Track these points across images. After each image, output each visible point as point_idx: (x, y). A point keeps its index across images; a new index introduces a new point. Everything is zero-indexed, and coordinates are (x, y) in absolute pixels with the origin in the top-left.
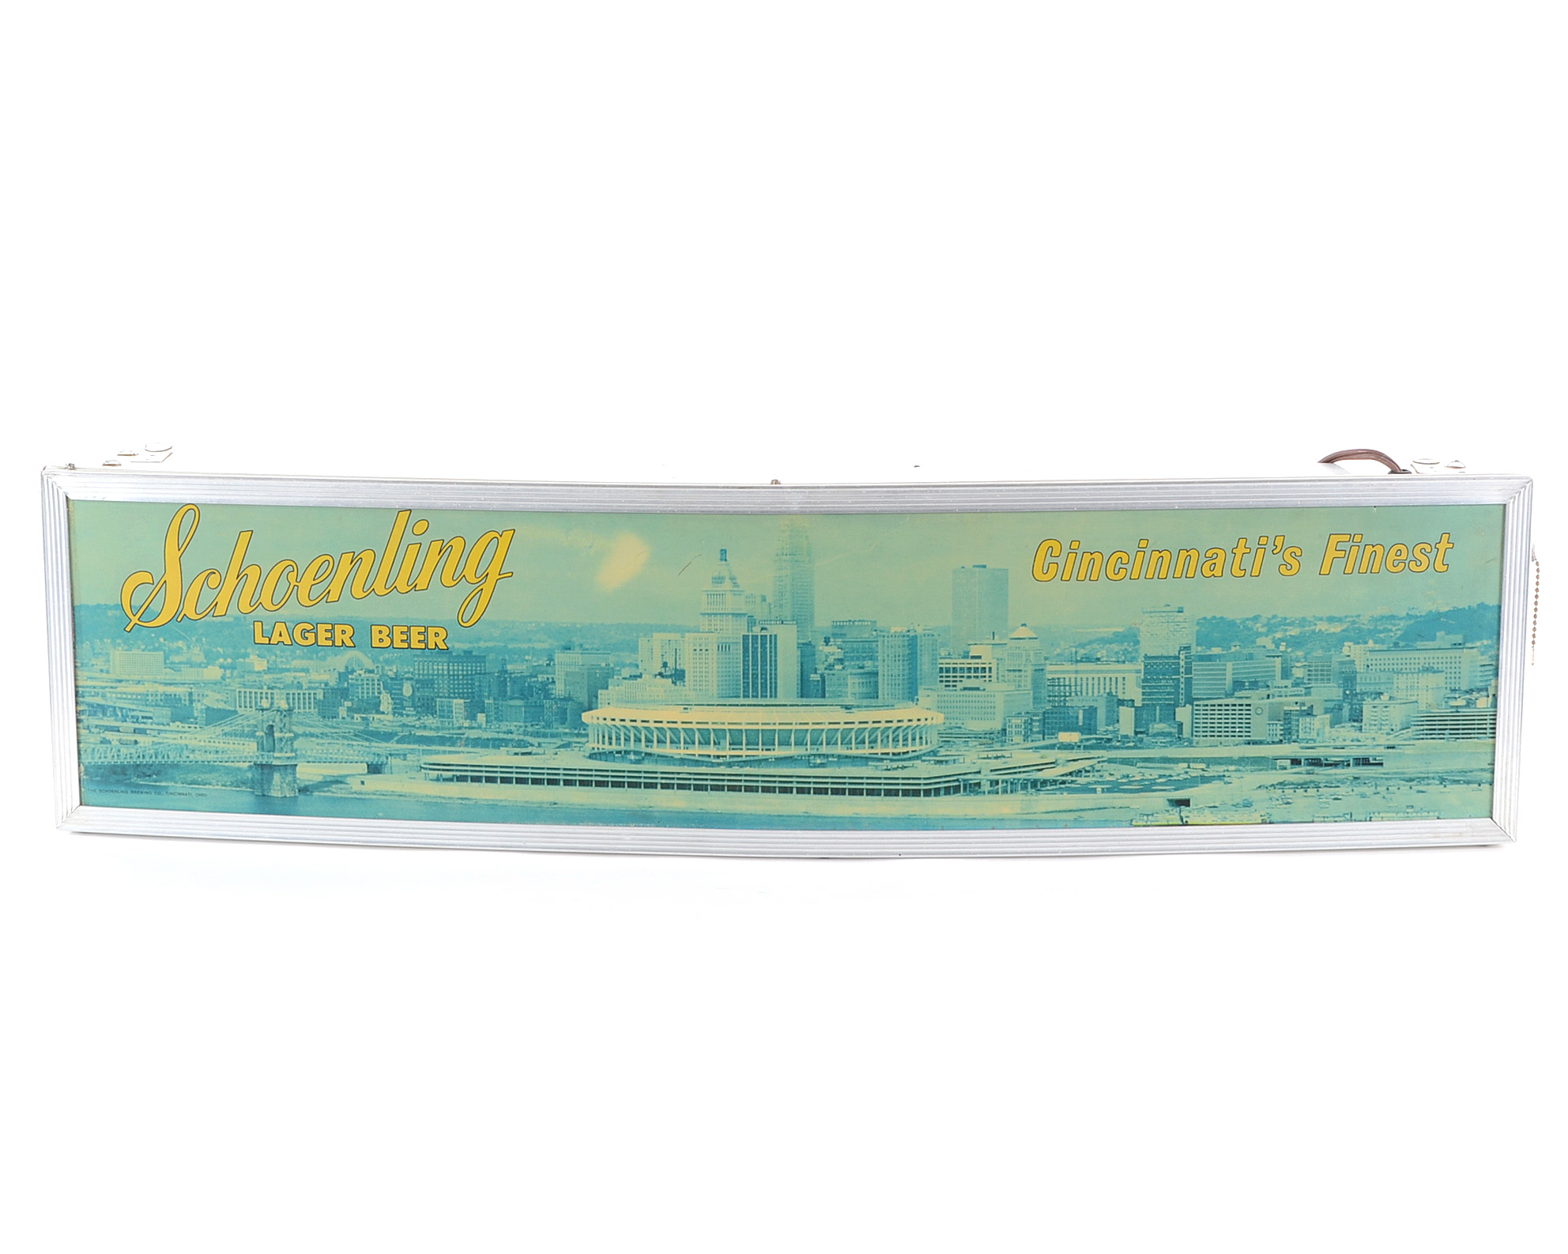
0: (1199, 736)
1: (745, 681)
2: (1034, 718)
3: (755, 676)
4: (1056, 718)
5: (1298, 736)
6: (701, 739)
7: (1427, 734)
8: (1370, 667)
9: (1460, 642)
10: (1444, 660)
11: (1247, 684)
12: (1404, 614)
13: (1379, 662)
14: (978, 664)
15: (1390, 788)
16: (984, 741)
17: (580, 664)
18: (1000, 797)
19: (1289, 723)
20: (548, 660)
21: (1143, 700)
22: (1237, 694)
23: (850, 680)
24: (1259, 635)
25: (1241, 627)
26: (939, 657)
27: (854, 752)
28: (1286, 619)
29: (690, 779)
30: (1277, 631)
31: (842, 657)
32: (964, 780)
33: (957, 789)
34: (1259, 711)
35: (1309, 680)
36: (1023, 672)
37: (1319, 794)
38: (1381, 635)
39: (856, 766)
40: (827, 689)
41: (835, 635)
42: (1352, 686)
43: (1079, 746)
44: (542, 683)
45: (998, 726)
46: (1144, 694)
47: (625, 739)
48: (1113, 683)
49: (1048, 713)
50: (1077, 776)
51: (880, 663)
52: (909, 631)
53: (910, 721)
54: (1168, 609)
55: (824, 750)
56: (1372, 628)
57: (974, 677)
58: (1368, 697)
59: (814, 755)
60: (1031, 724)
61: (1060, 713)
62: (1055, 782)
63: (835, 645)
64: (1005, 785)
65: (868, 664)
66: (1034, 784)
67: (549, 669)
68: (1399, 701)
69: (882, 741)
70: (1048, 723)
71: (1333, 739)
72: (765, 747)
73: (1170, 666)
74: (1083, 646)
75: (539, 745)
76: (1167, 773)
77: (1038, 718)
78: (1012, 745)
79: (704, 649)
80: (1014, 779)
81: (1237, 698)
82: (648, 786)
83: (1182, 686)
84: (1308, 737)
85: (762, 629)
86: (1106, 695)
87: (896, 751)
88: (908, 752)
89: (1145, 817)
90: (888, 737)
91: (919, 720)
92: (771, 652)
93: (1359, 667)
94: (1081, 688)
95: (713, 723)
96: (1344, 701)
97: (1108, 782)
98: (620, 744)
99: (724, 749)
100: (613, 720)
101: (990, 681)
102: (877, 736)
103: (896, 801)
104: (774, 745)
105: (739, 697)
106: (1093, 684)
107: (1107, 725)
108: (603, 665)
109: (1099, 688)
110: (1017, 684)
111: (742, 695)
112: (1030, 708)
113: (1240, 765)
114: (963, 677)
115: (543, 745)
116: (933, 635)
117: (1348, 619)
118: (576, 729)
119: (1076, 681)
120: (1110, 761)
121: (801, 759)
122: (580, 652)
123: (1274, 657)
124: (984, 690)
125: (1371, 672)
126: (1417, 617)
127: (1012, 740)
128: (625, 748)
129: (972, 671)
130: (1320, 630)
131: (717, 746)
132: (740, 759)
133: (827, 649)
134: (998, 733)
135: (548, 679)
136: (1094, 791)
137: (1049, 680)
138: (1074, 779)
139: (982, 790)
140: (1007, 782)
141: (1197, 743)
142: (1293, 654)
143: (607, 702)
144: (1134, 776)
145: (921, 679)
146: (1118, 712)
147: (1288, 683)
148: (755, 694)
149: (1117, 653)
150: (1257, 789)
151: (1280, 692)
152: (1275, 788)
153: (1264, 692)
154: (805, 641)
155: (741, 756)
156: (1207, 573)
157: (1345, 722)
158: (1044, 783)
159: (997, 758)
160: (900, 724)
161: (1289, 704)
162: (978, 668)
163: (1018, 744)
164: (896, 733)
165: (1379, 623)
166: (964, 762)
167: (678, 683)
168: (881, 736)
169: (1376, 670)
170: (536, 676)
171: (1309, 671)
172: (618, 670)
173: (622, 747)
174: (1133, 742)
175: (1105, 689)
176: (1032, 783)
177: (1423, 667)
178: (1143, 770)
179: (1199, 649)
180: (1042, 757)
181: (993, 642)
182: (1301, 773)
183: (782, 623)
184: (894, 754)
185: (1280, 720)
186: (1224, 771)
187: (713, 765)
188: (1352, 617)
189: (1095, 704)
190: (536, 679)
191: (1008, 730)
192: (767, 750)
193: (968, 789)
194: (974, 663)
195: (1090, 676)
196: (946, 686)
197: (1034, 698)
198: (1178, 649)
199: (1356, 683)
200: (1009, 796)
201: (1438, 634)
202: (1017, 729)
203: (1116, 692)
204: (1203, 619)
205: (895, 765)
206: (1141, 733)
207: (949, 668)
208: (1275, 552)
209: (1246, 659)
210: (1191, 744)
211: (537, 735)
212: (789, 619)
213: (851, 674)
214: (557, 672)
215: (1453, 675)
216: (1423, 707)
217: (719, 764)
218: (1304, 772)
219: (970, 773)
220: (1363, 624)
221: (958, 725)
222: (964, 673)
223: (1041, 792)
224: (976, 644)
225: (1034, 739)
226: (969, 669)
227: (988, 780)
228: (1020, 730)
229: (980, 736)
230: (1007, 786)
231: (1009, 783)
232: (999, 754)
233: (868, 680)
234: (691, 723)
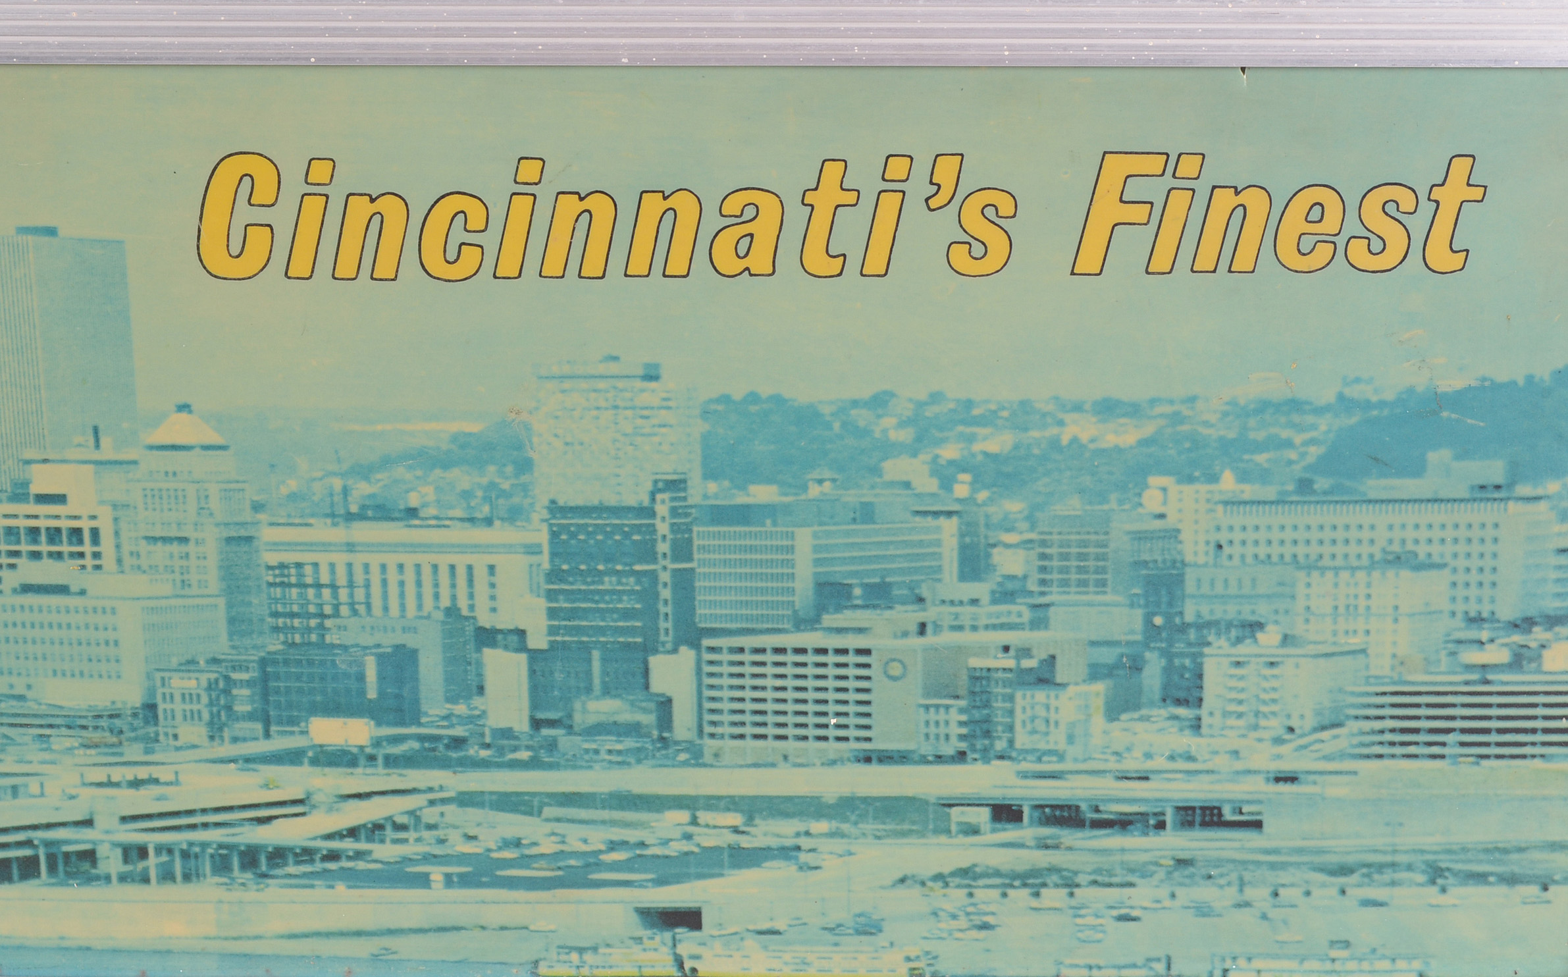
0: (722, 736)
2: (235, 676)
4: (298, 677)
5: (1011, 742)
7: (1392, 744)
8: (1227, 550)
9: (1499, 480)
10: (1449, 534)
11: (857, 591)
12: (1328, 396)
13: (1251, 536)
14: (57, 517)
15: (1281, 891)
16: (96, 736)
18: (154, 891)
19: (987, 705)
21: (552, 631)
22: (829, 620)
24: (889, 449)
25: (837, 426)
28: (969, 404)
30: (944, 440)
32: (48, 844)
33: (29, 868)
34: (896, 670)
35: (1043, 582)
36: (192, 544)
37: (1073, 902)
38: (1261, 458)
42: (1170, 604)
43: (372, 758)
45: (131, 696)
46: (552, 613)
48: (462, 580)
49: (275, 662)
50: (370, 839)
54: (613, 368)
56: (1231, 435)
57: (51, 555)
58: (1218, 634)
60: (227, 692)
61: (311, 663)
62: (307, 854)
64: (165, 858)
66: (250, 857)
68: (1311, 649)
70: (277, 691)
71: (1116, 753)
73: (627, 535)
74: (364, 471)
76: (632, 836)
77: (245, 676)
78: (178, 749)
80: (191, 844)
81: (830, 630)
83: (666, 593)
84: (1042, 746)
86: (440, 616)
89: (574, 956)
93: (1194, 548)
94: (368, 595)
96: (1147, 646)
97: (462, 858)
101: (97, 567)
106: (402, 584)
107: (449, 700)
109: (419, 596)
110: (178, 577)
112: (222, 645)
113: (845, 819)
114: (16, 554)
117: (1159, 410)
119: (350, 573)
120: (466, 800)
123: (936, 514)
124: (83, 592)
125: (1227, 563)
126: (1368, 405)
127: (176, 737)
129: (43, 538)
130: (1075, 440)
134: (135, 715)
136: (423, 881)
137: (270, 568)
138: (363, 846)
139: (102, 868)
140: (170, 851)
141: (716, 755)
142: (991, 509)
144: (535, 844)
146: (479, 664)
147: (981, 589)
149: (467, 495)
150: (894, 886)
151: (957, 616)
152: (947, 885)
153: (909, 616)
156: (727, 261)
157: (1152, 704)
158: (279, 855)
159: (136, 784)
161: (983, 651)
162: (58, 530)
163: (195, 747)
165: (1252, 422)
169: (1243, 557)
171: (1043, 557)
174: (528, 748)
175: (437, 596)
176: (242, 854)
177: (1384, 551)
178: (560, 828)
179: (712, 487)
180: (266, 786)
181: (97, 456)
182: (1022, 846)
185: (957, 697)
186: (798, 835)
188: (1171, 402)
189: (410, 641)
191: (161, 707)
193: (61, 867)
194: (45, 516)
195: (392, 560)
197: (232, 621)
198: (649, 486)
199: (1183, 597)
200: (178, 891)
201: (1433, 457)
202: (188, 707)
203: (472, 607)
204: (718, 401)
206: (552, 723)
208: (933, 203)
209: (854, 520)
210: (696, 758)
215: (1474, 577)
216: (1381, 665)
218: (1032, 843)
219: (63, 824)
220: (1206, 424)
221: (16, 692)
222: (18, 542)
223: (270, 881)
224: (45, 461)
225: (240, 734)
226: (34, 532)
227: (116, 845)
228: (195, 707)
229: (83, 722)
230: (173, 861)
231: (177, 854)
232: (142, 773)
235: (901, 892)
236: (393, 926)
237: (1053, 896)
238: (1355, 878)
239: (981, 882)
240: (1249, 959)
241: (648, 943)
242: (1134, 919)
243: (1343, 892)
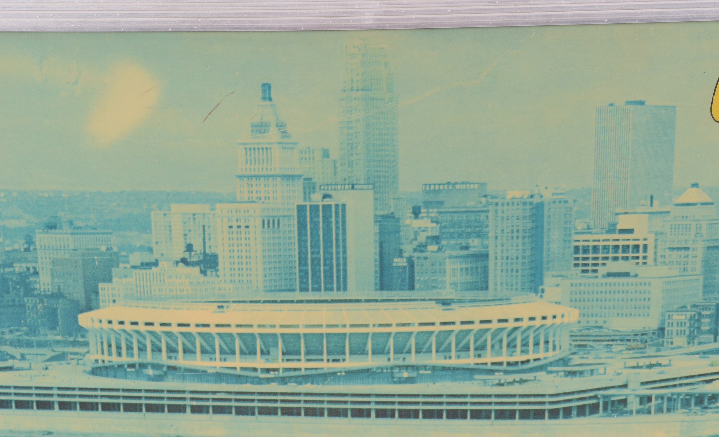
1: (303, 268)
2: (704, 313)
3: (316, 262)
6: (244, 348)
14: (628, 240)
16: (633, 344)
17: (71, 247)
18: (653, 417)
20: (26, 243)
23: (449, 266)
26: (574, 231)
27: (454, 362)
29: (230, 400)
31: (438, 234)
32: (604, 397)
33: (594, 409)
36: (691, 250)
39: (456, 380)
40: (417, 278)
41: (428, 204)
44: (20, 274)
45: (653, 324)
47: (140, 349)
51: (491, 242)
52: (532, 196)
53: (532, 319)
55: (413, 359)
57: (623, 258)
59: (400, 367)
60: (699, 321)
63: (428, 217)
64: (659, 401)
65: (475, 243)
66: (700, 400)
67: (29, 255)
69: (493, 346)
72: (332, 357)
75: (23, 357)
77: (708, 313)
78: (672, 349)
79: (243, 225)
80: (673, 394)
82: (173, 409)
85: (325, 196)
87: (512, 359)
88: (528, 361)
90: (501, 341)
91: (544, 318)
92: (337, 228)
95: (259, 326)
98: (132, 355)
99: (275, 360)
100: (122, 323)
101: (645, 263)
102: (486, 341)
103: (512, 425)
104: (344, 353)
105: (293, 290)
108: (103, 248)
110: (682, 266)
111: (298, 287)
112: (699, 299)
114: (606, 258)
115: (28, 357)
116: (566, 202)
118: (70, 335)
121: (382, 372)
122: (70, 231)
124: (636, 276)
127: (672, 343)
128: (140, 361)
129: (620, 250)
131: (267, 357)
132: (297, 373)
133: (417, 224)
134: (654, 333)
135: (28, 269)
139: (629, 407)
140: (662, 398)
143: (111, 299)
145: (548, 262)
148: (316, 286)
154: (385, 213)
155: (299, 369)
158: (714, 397)
159: (650, 366)
160: (517, 324)
162: (628, 246)
163: (680, 347)
164: (513, 336)
166: (605, 373)
167: (209, 273)
168: (492, 339)
170: (11, 265)
172: (124, 256)
173: (136, 359)
176: (697, 398)
180: (712, 365)
181: (651, 210)
183: (353, 188)
184: (509, 364)
187: (260, 381)
190: (11, 269)
191: (667, 329)
192: (334, 360)
193: (609, 408)
194: (623, 240)
196: (583, 271)
197: (705, 286)
200: (664, 417)
202: (679, 329)
205: (510, 378)
207: (588, 246)
211: (18, 344)
212: (362, 181)
213: (450, 257)
214: (39, 259)
217: (269, 381)
219: (613, 387)
221: (598, 325)
222: (608, 253)
223: (708, 410)
224: (626, 213)
225: (703, 341)
226: (616, 247)
227: (637, 396)
228: (683, 329)
229: (629, 338)
230: (663, 403)
231: (666, 399)
232: (654, 361)
233: (474, 266)
234: (229, 326)
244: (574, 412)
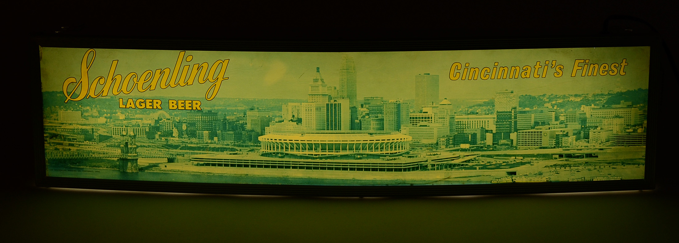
0: (520, 145)
1: (328, 123)
2: (450, 138)
3: (332, 121)
4: (459, 138)
5: (562, 145)
6: (309, 147)
7: (616, 144)
8: (593, 116)
9: (631, 105)
10: (624, 113)
11: (540, 123)
12: (607, 93)
13: (596, 114)
14: (426, 115)
15: (601, 167)
16: (429, 148)
17: (258, 116)
18: (436, 171)
19: (558, 139)
20: (244, 114)
21: (496, 130)
22: (536, 127)
23: (372, 122)
24: (545, 102)
25: (538, 99)
26: (410, 112)
27: (373, 153)
28: (557, 95)
29: (304, 164)
30: (553, 101)
31: (369, 113)
32: (420, 164)
33: (417, 169)
34: (545, 135)
35: (567, 121)
36: (445, 119)
37: (571, 169)
38: (597, 102)
39: (374, 159)
40: (362, 126)
41: (365, 104)
42: (585, 124)
43: (469, 150)
44: (241, 124)
45: (435, 141)
46: (497, 127)
47: (277, 148)
48: (484, 123)
49: (456, 136)
51: (384, 115)
52: (397, 102)
53: (397, 139)
54: (507, 92)
55: (361, 152)
56: (593, 99)
57: (425, 121)
58: (591, 128)
59: (357, 154)
60: (449, 140)
61: (461, 136)
62: (459, 165)
63: (365, 107)
65: (380, 115)
67: (244, 118)
68: (605, 130)
69: (386, 148)
70: (456, 140)
71: (577, 146)
72: (336, 151)
73: (508, 116)
74: (471, 107)
75: (240, 150)
76: (506, 161)
78: (441, 149)
79: (310, 109)
80: (442, 164)
81: (536, 129)
82: (286, 167)
83: (513, 124)
84: (566, 146)
85: (335, 101)
86: (480, 128)
87: (391, 152)
88: (397, 153)
89: (497, 180)
90: (388, 146)
91: (401, 139)
92: (338, 111)
93: (588, 116)
94: (470, 125)
95: (314, 141)
96: (582, 130)
97: (482, 165)
98: (274, 150)
99: (319, 151)
100: (272, 139)
101: (431, 122)
102: (383, 146)
103: (392, 173)
104: (340, 150)
105: (325, 130)
106: (475, 124)
107: (481, 141)
108: (267, 116)
109: (477, 125)
110: (443, 124)
111: (326, 129)
112: (448, 134)
113: (538, 157)
114: (420, 121)
115: (242, 150)
116: (407, 103)
117: (583, 96)
118: (256, 143)
119: (468, 122)
120: (483, 156)
121: (351, 156)
122: (257, 111)
123: (552, 111)
124: (429, 126)
125: (593, 118)
126: (612, 94)
127: (441, 147)
128: (277, 152)
129: (424, 118)
130: (571, 100)
131: (316, 151)
132: (325, 156)
133: (362, 109)
134: (435, 144)
135: (244, 122)
136: (476, 169)
137: (456, 122)
138: (467, 163)
139: (428, 168)
141: (519, 148)
142: (560, 111)
143: (269, 132)
144: (492, 162)
145: (402, 122)
146: (486, 135)
147: (558, 122)
148: (332, 128)
149: (485, 110)
151: (554, 126)
152: (552, 167)
153: (547, 127)
154: (353, 106)
156: (523, 76)
157: (582, 139)
158: (455, 165)
159: (434, 155)
160: (393, 141)
161: (558, 131)
162: (426, 117)
163: (443, 149)
164: (392, 145)
165: (596, 97)
166: (420, 157)
167: (299, 124)
168: (385, 146)
169: (595, 117)
170: (239, 121)
171: (567, 117)
172: (273, 119)
173: (275, 151)
174: (492, 148)
175: (480, 125)
176: (449, 165)
177: (615, 115)
178: (496, 160)
179: (520, 108)
180: (453, 155)
181: (433, 106)
182: (563, 161)
183: (343, 98)
185: (554, 138)
186: (531, 160)
187: (314, 158)
188: (585, 94)
189: (476, 132)
190: (239, 122)
191: (439, 143)
193: (422, 168)
194: (424, 115)
195: (474, 120)
196: (413, 125)
197: (450, 130)
198: (511, 109)
199: (587, 123)
200: (439, 171)
201: (621, 101)
203: (485, 127)
204: (521, 96)
205: (391, 158)
206: (495, 144)
207: (414, 117)
208: (552, 67)
209: (540, 113)
210: (516, 148)
211: (239, 146)
212: (346, 97)
213: (372, 120)
214: (247, 120)
215: (628, 119)
216: (615, 132)
217: (316, 158)
218: (565, 160)
219: (423, 161)
220: (590, 97)
221: (418, 141)
222: (420, 119)
223: (453, 169)
224: (425, 107)
225: (450, 147)
226: (423, 117)
227: (430, 164)
228: (444, 143)
229: (427, 146)
230: (439, 167)
231: (439, 165)
232: (435, 153)
233: (380, 122)
234: (305, 141)
235: (545, 168)
236: (471, 176)
237: (568, 168)
238: (611, 164)
239: (557, 166)
240: (596, 177)
241: (508, 177)
242: (580, 171)
243: (610, 166)
244: (411, 169)
